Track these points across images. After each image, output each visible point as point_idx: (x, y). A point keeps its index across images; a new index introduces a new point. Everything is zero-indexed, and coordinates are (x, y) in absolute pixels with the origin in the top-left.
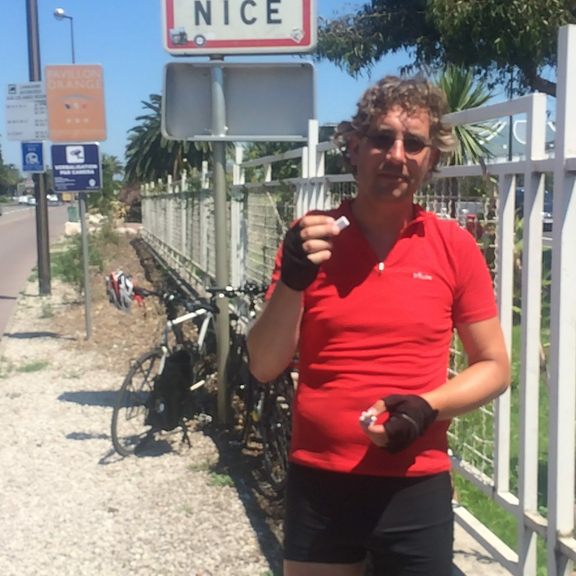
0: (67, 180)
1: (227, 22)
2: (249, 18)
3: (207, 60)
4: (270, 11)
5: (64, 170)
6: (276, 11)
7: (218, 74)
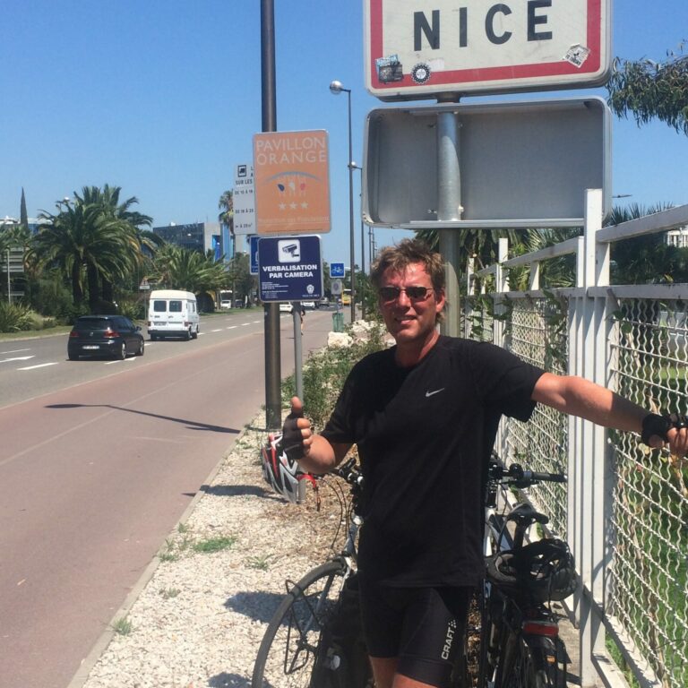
0: (277, 285)
1: (463, 42)
2: (498, 33)
3: (432, 103)
4: (533, 20)
5: (274, 271)
6: (543, 20)
7: (450, 124)
